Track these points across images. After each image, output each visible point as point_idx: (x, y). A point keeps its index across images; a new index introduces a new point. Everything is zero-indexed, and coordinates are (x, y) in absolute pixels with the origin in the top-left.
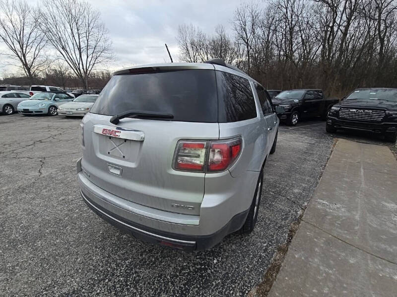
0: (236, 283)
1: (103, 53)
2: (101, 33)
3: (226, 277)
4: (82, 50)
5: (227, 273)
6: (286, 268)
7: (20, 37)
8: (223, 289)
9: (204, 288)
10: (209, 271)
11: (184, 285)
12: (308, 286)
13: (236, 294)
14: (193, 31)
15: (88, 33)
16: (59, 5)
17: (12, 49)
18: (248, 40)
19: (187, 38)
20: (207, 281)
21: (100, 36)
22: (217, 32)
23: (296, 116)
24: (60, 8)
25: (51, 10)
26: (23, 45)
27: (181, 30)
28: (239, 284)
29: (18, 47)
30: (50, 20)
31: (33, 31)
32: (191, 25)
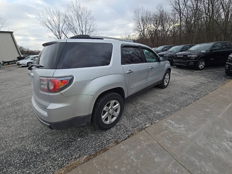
0: (80, 151)
1: (92, 32)
2: (92, 22)
3: (78, 147)
4: (83, 32)
5: (80, 146)
6: (110, 151)
7: (58, 29)
8: (72, 152)
9: (65, 149)
10: (73, 143)
11: (59, 146)
12: (114, 163)
13: (77, 155)
14: (143, 11)
15: (86, 23)
16: (73, 10)
17: (55, 35)
18: (180, 10)
19: (140, 16)
20: (69, 147)
21: (91, 23)
22: (157, 9)
23: (203, 63)
24: (74, 12)
25: (70, 14)
26: (60, 32)
27: (136, 12)
28: (81, 152)
29: (58, 34)
30: (70, 19)
31: (63, 25)
32: (142, 7)
